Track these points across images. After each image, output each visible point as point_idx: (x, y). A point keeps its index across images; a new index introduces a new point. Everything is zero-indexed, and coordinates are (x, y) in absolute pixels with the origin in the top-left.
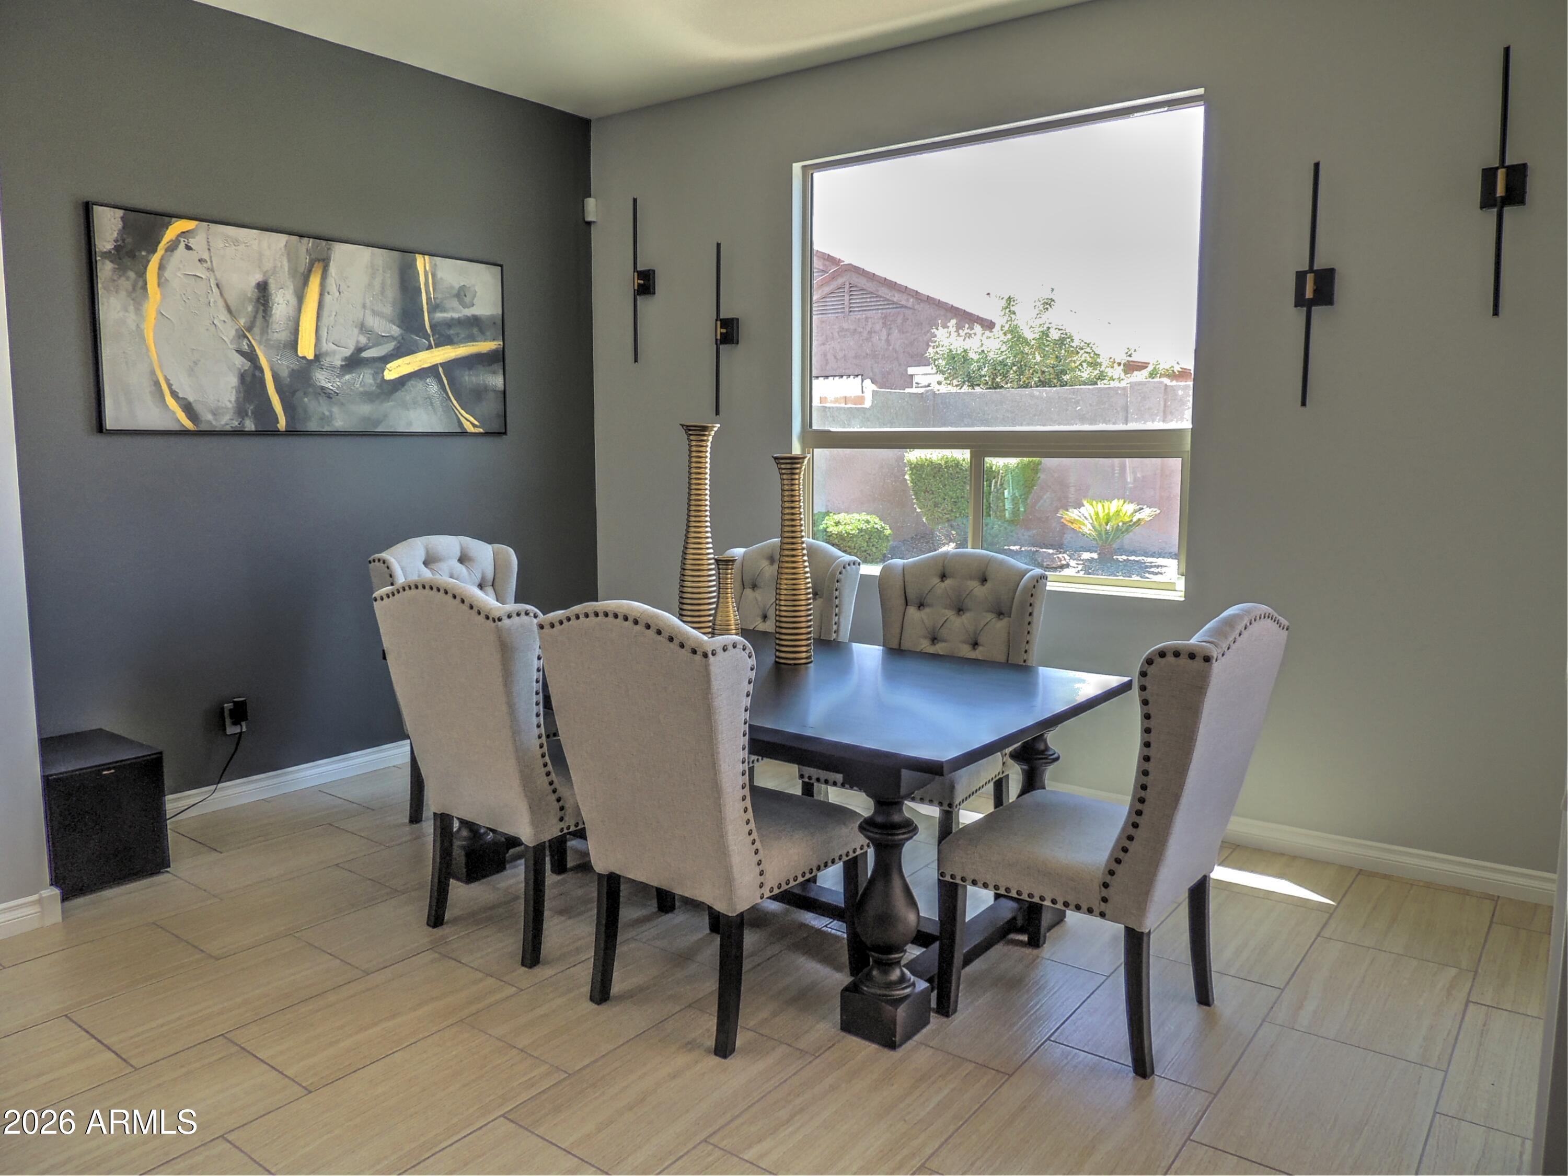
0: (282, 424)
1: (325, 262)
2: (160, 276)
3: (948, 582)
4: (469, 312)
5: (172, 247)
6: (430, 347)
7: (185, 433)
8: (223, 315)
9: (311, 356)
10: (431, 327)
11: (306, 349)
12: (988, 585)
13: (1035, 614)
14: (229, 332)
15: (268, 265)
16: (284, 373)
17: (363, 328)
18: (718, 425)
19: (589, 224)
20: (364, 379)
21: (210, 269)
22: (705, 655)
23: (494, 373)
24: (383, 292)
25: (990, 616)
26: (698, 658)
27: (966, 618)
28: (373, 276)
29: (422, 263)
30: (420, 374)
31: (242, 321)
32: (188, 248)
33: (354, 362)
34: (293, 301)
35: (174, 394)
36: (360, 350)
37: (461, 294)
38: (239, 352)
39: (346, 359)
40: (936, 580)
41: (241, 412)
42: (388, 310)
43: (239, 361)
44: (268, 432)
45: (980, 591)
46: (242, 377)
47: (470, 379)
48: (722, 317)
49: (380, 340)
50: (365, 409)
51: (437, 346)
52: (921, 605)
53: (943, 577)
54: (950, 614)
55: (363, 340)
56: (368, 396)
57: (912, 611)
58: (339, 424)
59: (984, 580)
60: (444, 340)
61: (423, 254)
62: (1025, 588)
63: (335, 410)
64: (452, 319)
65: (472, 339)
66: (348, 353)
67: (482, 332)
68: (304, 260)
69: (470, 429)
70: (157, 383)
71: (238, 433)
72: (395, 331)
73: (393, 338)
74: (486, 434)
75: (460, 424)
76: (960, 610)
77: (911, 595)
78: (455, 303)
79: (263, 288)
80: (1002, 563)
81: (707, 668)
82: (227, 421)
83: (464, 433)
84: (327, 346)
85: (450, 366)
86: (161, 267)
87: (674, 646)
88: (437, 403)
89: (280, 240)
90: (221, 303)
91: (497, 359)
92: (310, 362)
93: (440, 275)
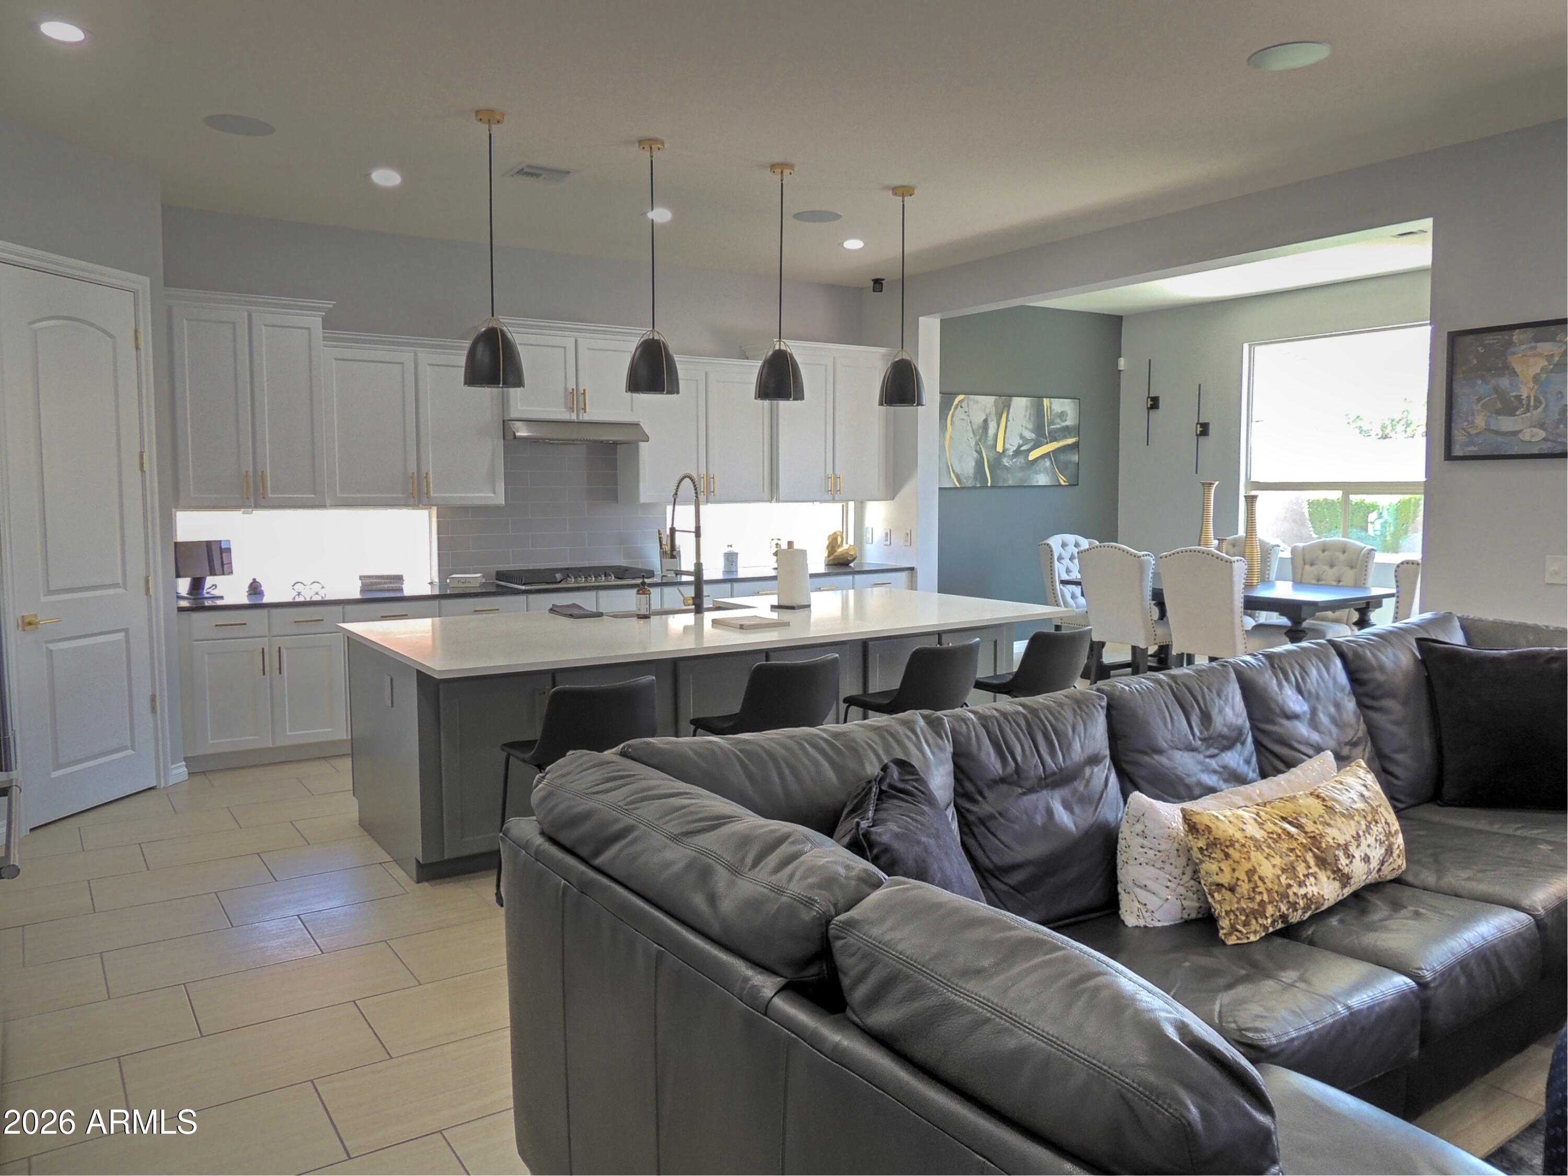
0: (989, 484)
1: (1009, 407)
2: (952, 420)
3: (1326, 553)
4: (1064, 424)
5: (956, 408)
6: (1047, 443)
7: (956, 488)
8: (971, 435)
9: (1001, 451)
10: (1049, 433)
11: (1000, 449)
12: (1346, 554)
13: (1369, 567)
14: (973, 443)
15: (988, 411)
16: (991, 459)
17: (1022, 437)
18: (1217, 483)
19: (1120, 371)
20: (1021, 460)
21: (968, 416)
22: (1231, 562)
23: (1074, 454)
24: (1029, 418)
25: (1346, 568)
26: (1228, 563)
27: (1334, 570)
28: (1026, 410)
29: (1046, 402)
30: (1043, 457)
31: (978, 437)
32: (961, 407)
33: (1017, 453)
34: (996, 426)
35: (954, 471)
36: (1020, 446)
37: (1062, 415)
38: (976, 451)
39: (1014, 451)
40: (1320, 552)
41: (975, 479)
42: (1031, 426)
43: (975, 455)
44: (984, 486)
45: (1342, 557)
46: (977, 462)
47: (1063, 457)
48: (1200, 422)
49: (1026, 441)
50: (1020, 475)
51: (1050, 442)
52: (1312, 564)
53: (1324, 551)
54: (1327, 568)
55: (1021, 442)
56: (1022, 469)
57: (1307, 567)
58: (1010, 483)
59: (1344, 552)
60: (1054, 439)
61: (1046, 398)
62: (1364, 554)
63: (1009, 476)
64: (1057, 428)
65: (1065, 437)
66: (1015, 448)
67: (1070, 433)
68: (1001, 406)
69: (1063, 483)
70: (948, 467)
71: (974, 487)
72: (1033, 436)
73: (1031, 440)
74: (1069, 485)
75: (1059, 481)
76: (1332, 566)
77: (1307, 559)
78: (1058, 420)
79: (986, 421)
80: (1353, 544)
81: (1232, 567)
82: (970, 483)
83: (1060, 485)
84: (1007, 446)
85: (1056, 452)
86: (952, 417)
87: (1219, 560)
88: (1049, 470)
89: (992, 399)
90: (971, 430)
91: (1075, 446)
92: (1001, 454)
93: (1053, 407)
